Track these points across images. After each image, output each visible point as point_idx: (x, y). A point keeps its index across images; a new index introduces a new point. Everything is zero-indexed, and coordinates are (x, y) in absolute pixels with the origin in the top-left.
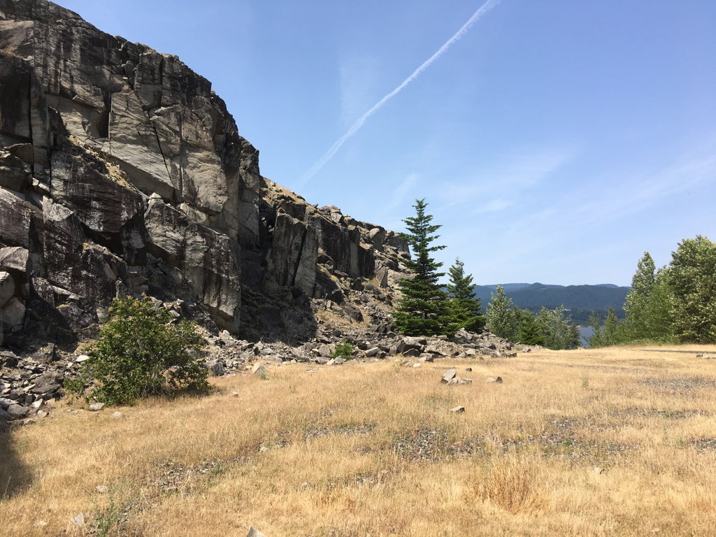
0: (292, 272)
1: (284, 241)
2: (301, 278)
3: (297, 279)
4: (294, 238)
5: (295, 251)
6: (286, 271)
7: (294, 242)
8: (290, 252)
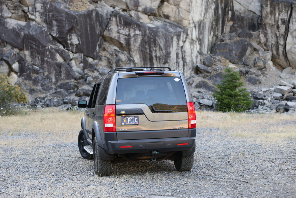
0: (282, 42)
1: (271, 19)
2: (291, 47)
3: (288, 48)
4: (279, 14)
5: (282, 26)
6: (277, 43)
7: (280, 17)
8: (278, 27)
